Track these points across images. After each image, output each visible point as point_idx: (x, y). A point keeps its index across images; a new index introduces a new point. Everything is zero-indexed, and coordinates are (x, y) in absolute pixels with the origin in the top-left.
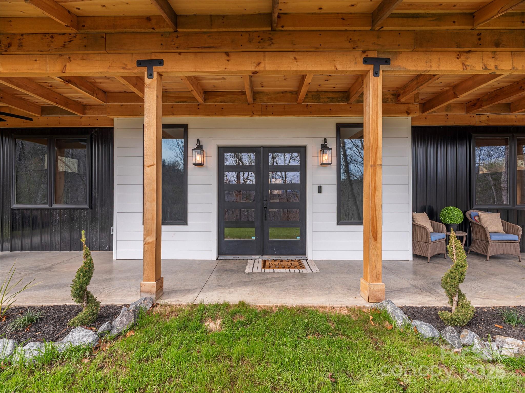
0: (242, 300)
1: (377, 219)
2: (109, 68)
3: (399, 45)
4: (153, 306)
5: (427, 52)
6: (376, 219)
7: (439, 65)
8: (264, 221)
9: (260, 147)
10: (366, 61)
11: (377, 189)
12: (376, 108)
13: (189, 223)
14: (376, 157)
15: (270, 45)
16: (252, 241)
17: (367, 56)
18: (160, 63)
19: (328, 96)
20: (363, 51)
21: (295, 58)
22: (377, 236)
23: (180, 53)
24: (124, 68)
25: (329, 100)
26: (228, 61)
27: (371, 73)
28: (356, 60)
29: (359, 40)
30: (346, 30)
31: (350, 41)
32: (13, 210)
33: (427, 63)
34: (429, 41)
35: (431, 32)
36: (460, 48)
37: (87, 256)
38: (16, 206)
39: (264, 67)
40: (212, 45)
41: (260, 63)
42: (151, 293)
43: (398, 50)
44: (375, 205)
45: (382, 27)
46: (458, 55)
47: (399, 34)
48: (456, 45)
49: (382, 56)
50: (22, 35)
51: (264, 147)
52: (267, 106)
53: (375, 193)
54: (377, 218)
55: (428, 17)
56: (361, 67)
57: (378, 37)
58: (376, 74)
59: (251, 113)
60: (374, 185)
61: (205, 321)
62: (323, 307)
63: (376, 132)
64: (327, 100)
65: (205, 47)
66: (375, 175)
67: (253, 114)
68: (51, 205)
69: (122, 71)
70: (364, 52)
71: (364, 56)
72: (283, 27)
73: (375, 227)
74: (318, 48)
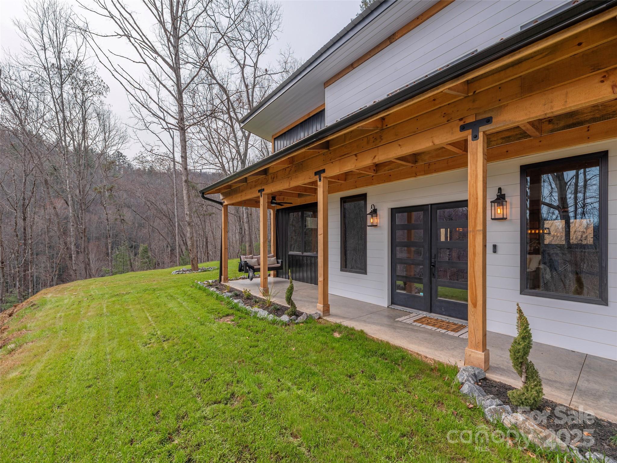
0: (363, 329)
1: (477, 286)
2: (304, 179)
3: (500, 100)
4: (319, 318)
5: (545, 92)
6: (475, 285)
7: (566, 102)
8: (432, 279)
9: (428, 205)
10: (463, 128)
11: (477, 255)
12: (475, 172)
13: (368, 273)
14: (475, 222)
15: (380, 142)
16: (420, 297)
17: (464, 122)
18: (324, 171)
19: (502, 137)
20: (459, 120)
21: (399, 145)
22: (476, 303)
23: (332, 163)
24: (310, 178)
25: (503, 140)
26: (356, 160)
27: (470, 138)
28: (452, 130)
29: (453, 111)
30: (440, 107)
31: (444, 115)
32: (289, 255)
33: (545, 105)
34: (543, 81)
35: (547, 69)
36: (599, 69)
37: (291, 282)
38: (291, 253)
39: (378, 159)
40: (346, 153)
41: (375, 157)
42: (320, 310)
43: (500, 105)
44: (474, 272)
45: (475, 92)
46: (604, 77)
47: (500, 88)
48: (592, 68)
49: (480, 117)
50: (277, 172)
51: (431, 205)
52: (429, 165)
53: (474, 259)
54: (477, 284)
55: (536, 56)
56: (458, 136)
57: (474, 101)
58: (475, 137)
59: (415, 175)
60: (473, 251)
61: (335, 332)
62: (417, 354)
63: (475, 196)
64: (500, 141)
65: (343, 155)
66: (475, 240)
67: (416, 175)
68: (303, 254)
69: (309, 180)
70: (461, 120)
71: (462, 123)
72: (387, 126)
73: (474, 294)
74: (415, 132)
